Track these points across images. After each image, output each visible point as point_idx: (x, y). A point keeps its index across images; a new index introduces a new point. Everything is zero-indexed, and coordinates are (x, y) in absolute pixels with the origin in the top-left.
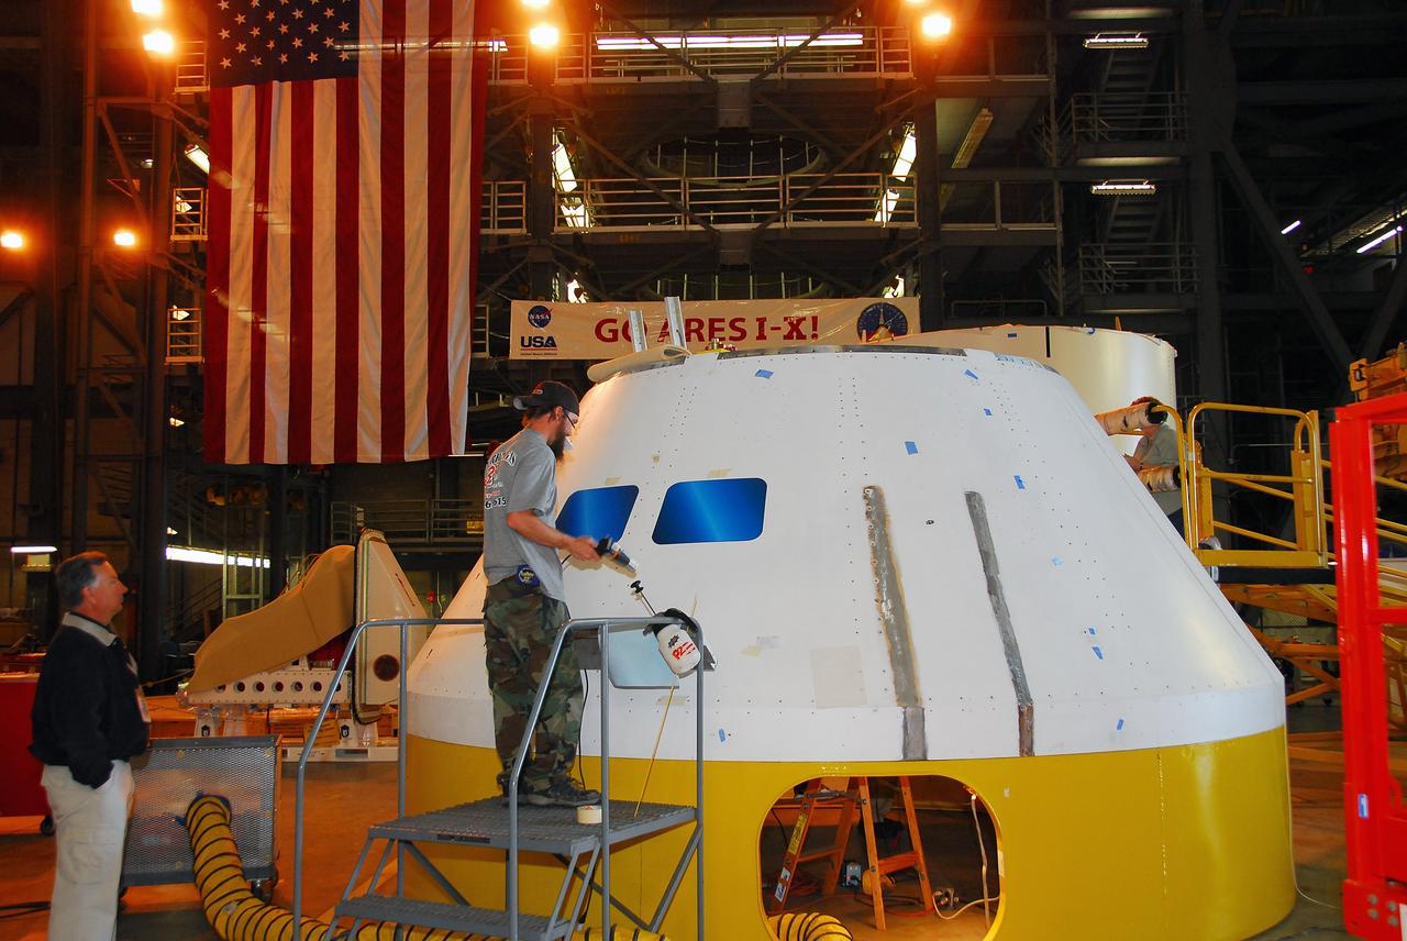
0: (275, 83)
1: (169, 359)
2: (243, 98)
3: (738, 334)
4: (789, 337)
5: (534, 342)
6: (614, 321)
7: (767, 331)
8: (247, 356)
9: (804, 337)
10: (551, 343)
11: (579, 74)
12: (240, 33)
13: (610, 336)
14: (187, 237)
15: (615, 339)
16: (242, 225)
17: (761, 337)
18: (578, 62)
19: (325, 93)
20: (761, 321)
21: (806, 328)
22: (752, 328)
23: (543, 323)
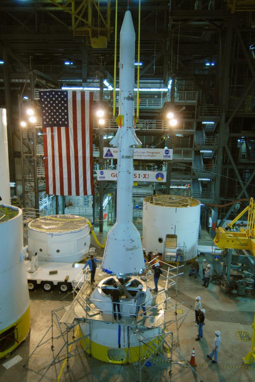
0: (54, 127)
1: (38, 176)
2: (48, 129)
3: (135, 177)
4: (144, 178)
5: (101, 177)
6: (114, 174)
7: (140, 177)
8: (52, 176)
9: (146, 178)
10: (104, 177)
11: (108, 128)
12: (47, 117)
13: (114, 176)
14: (40, 154)
15: (114, 177)
16: (50, 153)
17: (139, 177)
18: (108, 125)
19: (63, 129)
20: (139, 174)
21: (147, 176)
22: (138, 176)
23: (102, 174)
